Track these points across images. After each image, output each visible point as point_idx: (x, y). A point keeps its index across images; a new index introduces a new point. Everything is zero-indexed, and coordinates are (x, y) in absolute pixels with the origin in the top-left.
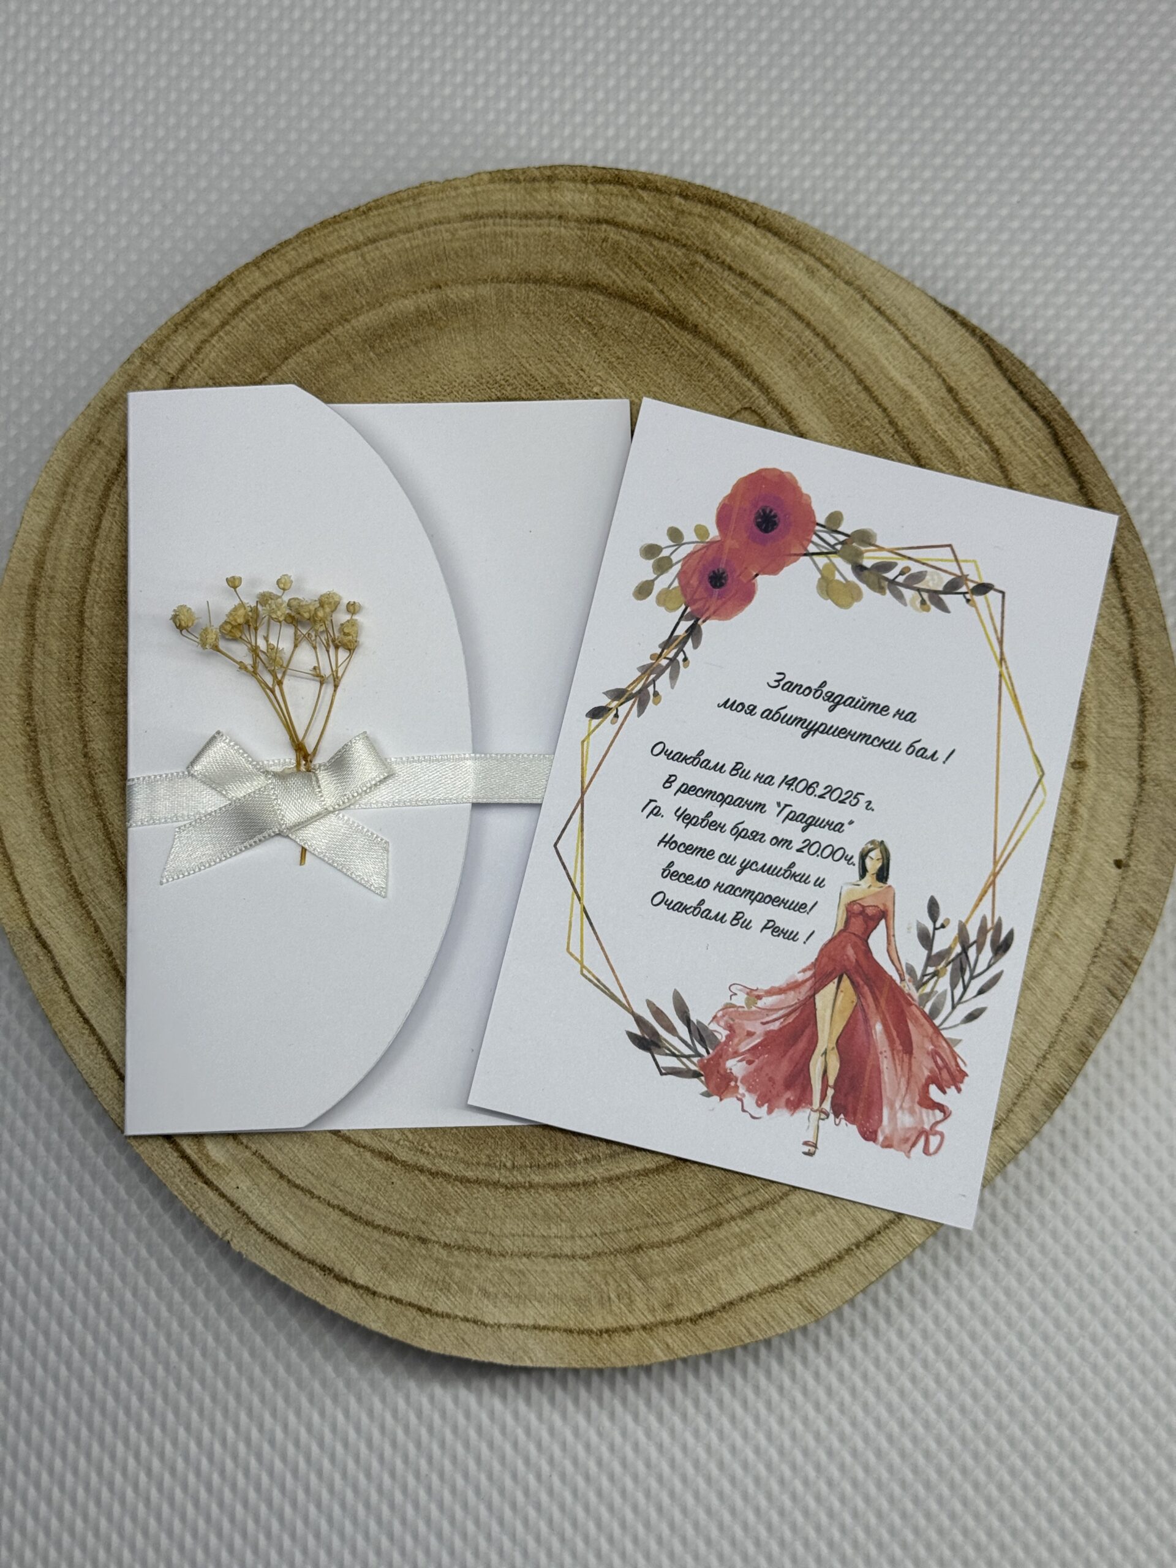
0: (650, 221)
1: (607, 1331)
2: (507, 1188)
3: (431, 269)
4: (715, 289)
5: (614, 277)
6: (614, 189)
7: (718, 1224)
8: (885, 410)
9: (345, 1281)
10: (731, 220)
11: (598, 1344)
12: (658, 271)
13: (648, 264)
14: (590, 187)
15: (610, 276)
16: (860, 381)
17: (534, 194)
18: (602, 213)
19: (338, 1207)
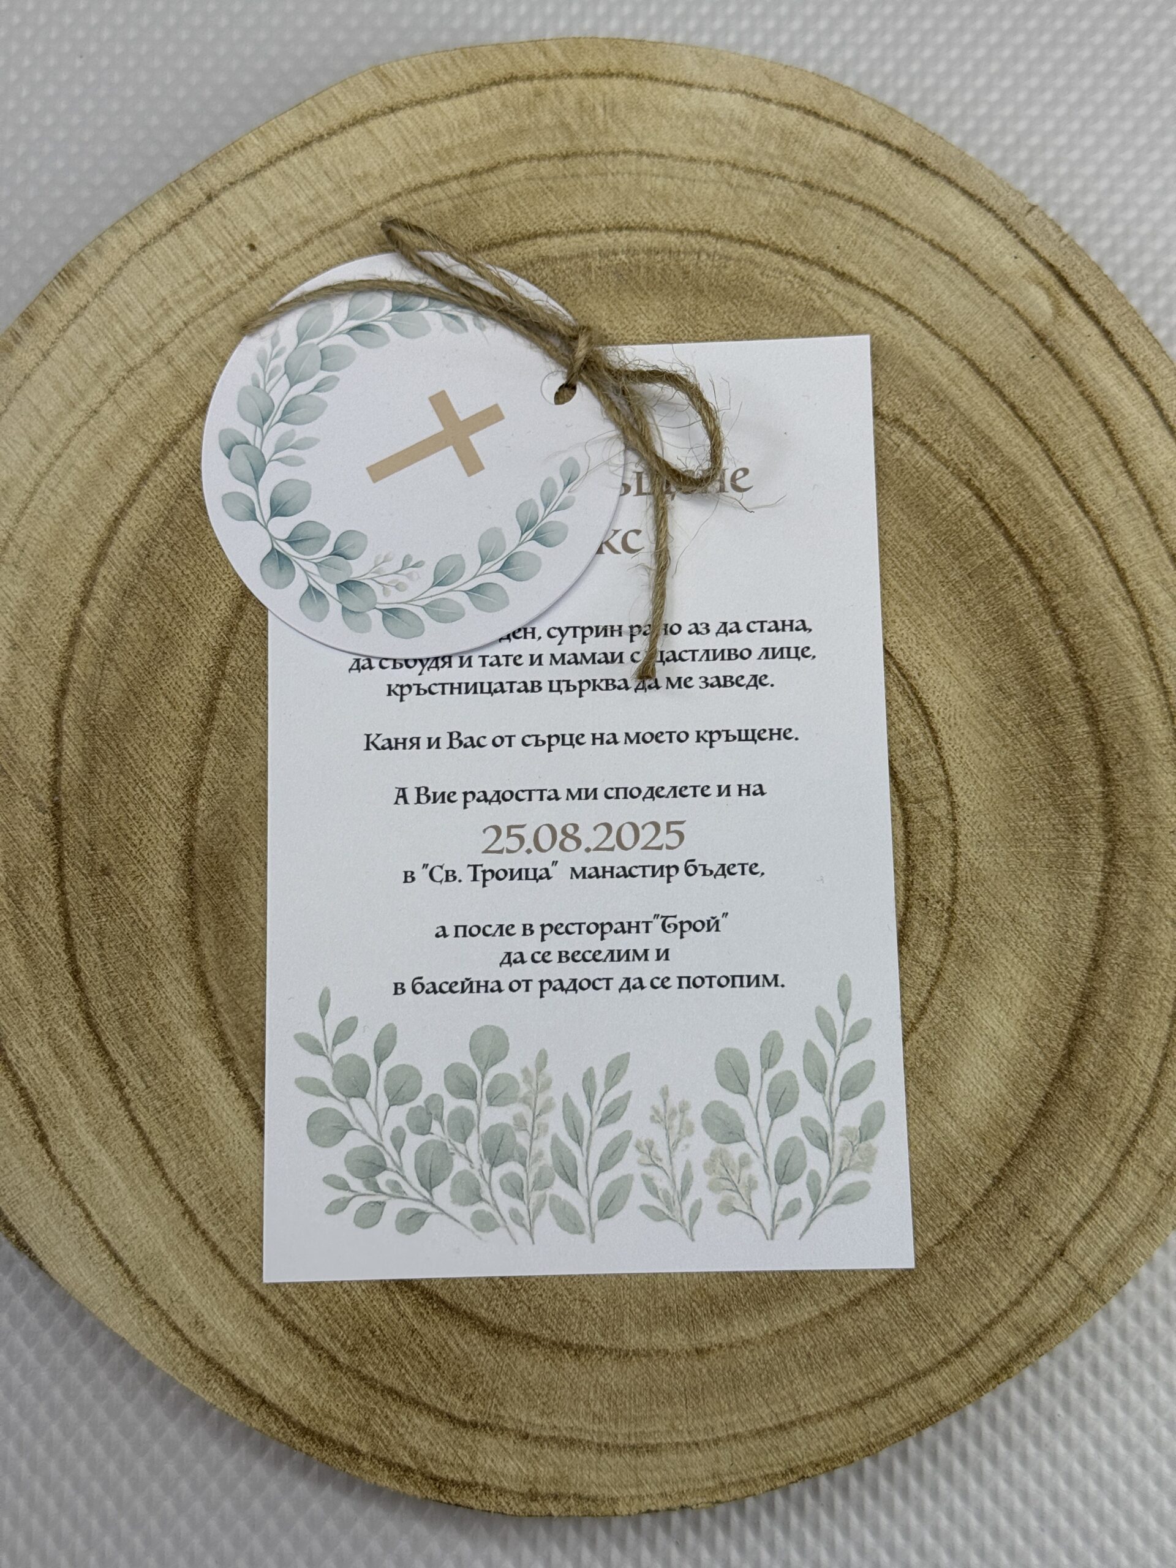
0: (405, 1419)
1: (611, 75)
2: (709, 232)
3: (707, 1378)
4: (330, 1312)
5: (462, 1343)
6: (447, 1473)
7: (473, 173)
8: (133, 1120)
9: (899, 151)
10: (293, 1409)
11: (623, 63)
12: (402, 1344)
13: (415, 1356)
14: (480, 1479)
15: (468, 1343)
16: (157, 1161)
17: (557, 1476)
18: (468, 1437)
19: (902, 228)
